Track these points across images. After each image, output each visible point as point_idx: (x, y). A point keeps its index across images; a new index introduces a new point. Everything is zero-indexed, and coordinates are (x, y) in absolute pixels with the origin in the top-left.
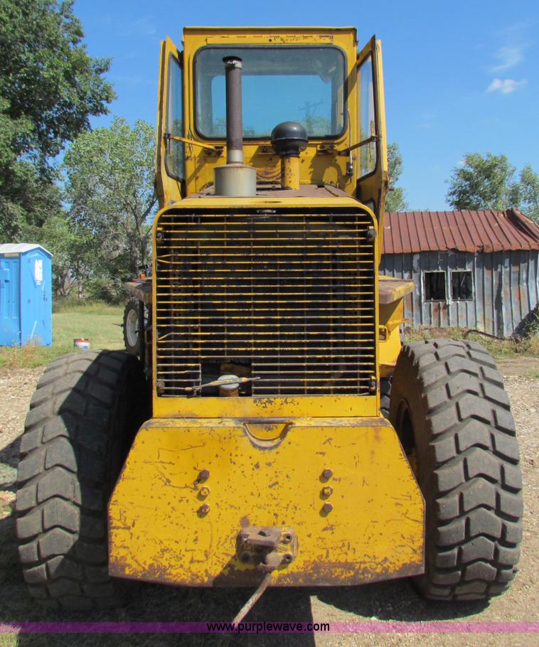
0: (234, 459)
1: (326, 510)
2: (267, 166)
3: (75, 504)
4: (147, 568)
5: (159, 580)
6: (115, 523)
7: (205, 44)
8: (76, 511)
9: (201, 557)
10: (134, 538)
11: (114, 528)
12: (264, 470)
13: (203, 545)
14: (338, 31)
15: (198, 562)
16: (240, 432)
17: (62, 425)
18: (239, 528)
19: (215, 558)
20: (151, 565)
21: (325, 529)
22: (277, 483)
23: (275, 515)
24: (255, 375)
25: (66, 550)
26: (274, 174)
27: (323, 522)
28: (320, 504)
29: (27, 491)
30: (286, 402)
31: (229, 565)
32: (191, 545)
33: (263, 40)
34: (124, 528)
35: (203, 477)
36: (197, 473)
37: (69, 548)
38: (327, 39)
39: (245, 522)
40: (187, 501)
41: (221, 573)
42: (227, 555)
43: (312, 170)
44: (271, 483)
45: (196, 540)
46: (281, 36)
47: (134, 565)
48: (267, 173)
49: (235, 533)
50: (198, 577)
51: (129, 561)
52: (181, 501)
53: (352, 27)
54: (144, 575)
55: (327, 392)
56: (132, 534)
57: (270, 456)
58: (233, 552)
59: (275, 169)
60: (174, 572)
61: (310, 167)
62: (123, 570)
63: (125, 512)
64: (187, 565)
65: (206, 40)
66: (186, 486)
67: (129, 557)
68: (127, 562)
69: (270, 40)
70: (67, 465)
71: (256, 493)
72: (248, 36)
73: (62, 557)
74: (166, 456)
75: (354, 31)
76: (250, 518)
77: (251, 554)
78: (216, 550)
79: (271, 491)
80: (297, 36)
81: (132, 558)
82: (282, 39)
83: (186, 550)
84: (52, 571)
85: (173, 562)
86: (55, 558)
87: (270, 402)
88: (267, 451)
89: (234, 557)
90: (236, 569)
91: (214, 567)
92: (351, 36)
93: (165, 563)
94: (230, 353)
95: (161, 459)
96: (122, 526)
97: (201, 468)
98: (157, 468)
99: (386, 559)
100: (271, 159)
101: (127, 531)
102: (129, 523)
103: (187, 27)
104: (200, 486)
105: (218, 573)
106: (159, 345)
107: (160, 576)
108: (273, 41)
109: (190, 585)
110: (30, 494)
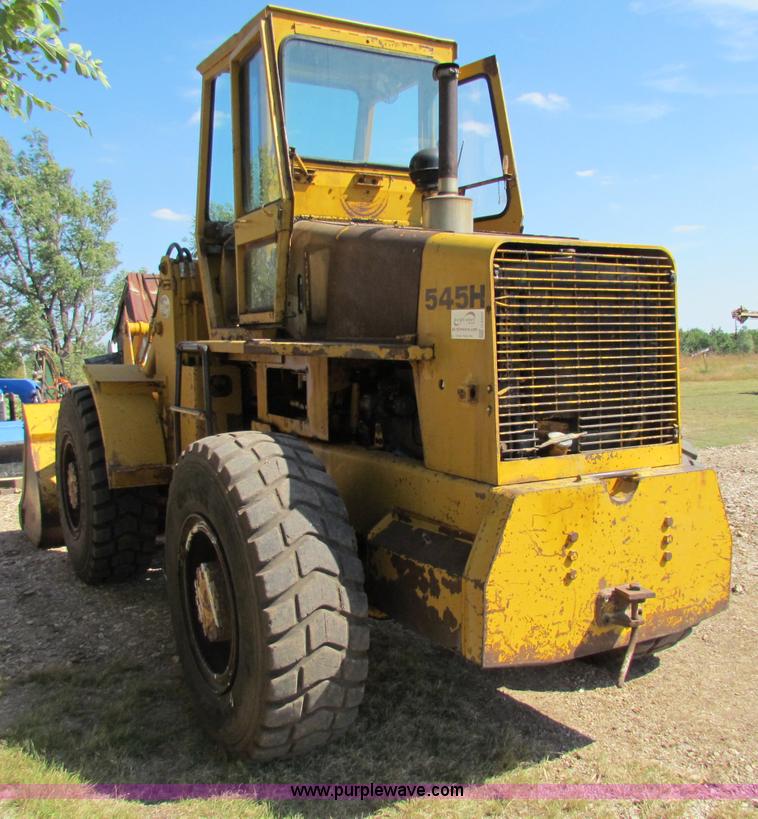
0: (596, 517)
1: (665, 559)
2: (363, 200)
3: (343, 613)
4: (518, 651)
5: (529, 662)
6: (491, 606)
7: (292, 33)
8: (344, 622)
9: (564, 628)
10: (508, 619)
11: (490, 612)
12: (620, 525)
13: (567, 616)
14: (438, 43)
15: (563, 634)
16: (602, 489)
17: (304, 520)
18: (598, 592)
19: (577, 628)
20: (523, 647)
21: (663, 579)
22: (629, 538)
23: (627, 571)
24: (582, 430)
25: (333, 672)
26: (370, 211)
27: (662, 572)
28: (661, 553)
29: (284, 607)
30: (611, 456)
31: (589, 632)
32: (558, 618)
33: (359, 39)
34: (498, 611)
35: (570, 540)
36: (566, 536)
37: (338, 669)
38: (427, 50)
39: (603, 583)
40: (556, 569)
41: (582, 642)
42: (587, 621)
43: (410, 209)
44: (624, 539)
45: (562, 611)
46: (379, 38)
47: (507, 651)
48: (363, 210)
49: (594, 597)
50: (561, 650)
51: (503, 647)
52: (550, 570)
53: (452, 41)
54: (516, 659)
55: (637, 443)
56: (506, 616)
57: (624, 509)
58: (592, 617)
59: (371, 205)
60: (542, 650)
61: (408, 206)
62: (497, 658)
63: (500, 592)
64: (552, 641)
65: (293, 27)
66: (556, 554)
67: (502, 643)
68: (501, 648)
69: (368, 42)
70: (326, 567)
71: (612, 551)
72: (343, 31)
73: (327, 681)
74: (539, 523)
75: (454, 46)
76: (606, 578)
77: (610, 615)
78: (578, 618)
79: (624, 547)
80: (398, 41)
81: (506, 643)
82: (380, 43)
83: (553, 624)
84: (312, 702)
85: (541, 640)
86: (320, 685)
87: (599, 457)
88: (622, 505)
89: (592, 623)
90: (593, 635)
91: (576, 637)
92: (450, 51)
93: (534, 642)
94: (561, 407)
95: (536, 526)
96: (497, 608)
97: (569, 531)
98: (531, 537)
99: (705, 600)
100: (368, 192)
101: (501, 613)
102: (504, 605)
103: (271, 6)
104: (567, 551)
105: (579, 642)
106: (501, 402)
107: (530, 657)
108: (371, 43)
109: (556, 661)
110: (290, 609)
